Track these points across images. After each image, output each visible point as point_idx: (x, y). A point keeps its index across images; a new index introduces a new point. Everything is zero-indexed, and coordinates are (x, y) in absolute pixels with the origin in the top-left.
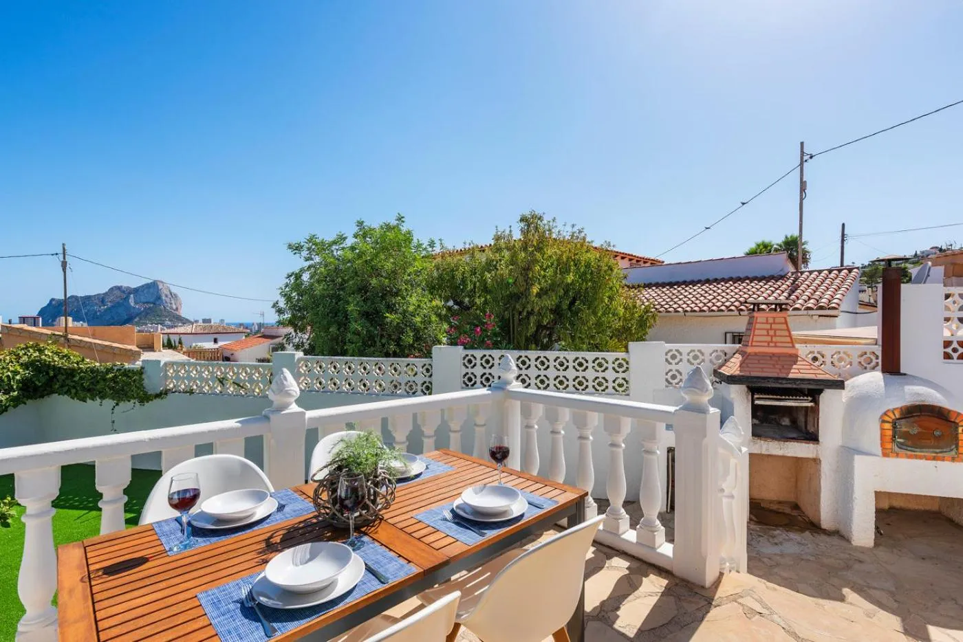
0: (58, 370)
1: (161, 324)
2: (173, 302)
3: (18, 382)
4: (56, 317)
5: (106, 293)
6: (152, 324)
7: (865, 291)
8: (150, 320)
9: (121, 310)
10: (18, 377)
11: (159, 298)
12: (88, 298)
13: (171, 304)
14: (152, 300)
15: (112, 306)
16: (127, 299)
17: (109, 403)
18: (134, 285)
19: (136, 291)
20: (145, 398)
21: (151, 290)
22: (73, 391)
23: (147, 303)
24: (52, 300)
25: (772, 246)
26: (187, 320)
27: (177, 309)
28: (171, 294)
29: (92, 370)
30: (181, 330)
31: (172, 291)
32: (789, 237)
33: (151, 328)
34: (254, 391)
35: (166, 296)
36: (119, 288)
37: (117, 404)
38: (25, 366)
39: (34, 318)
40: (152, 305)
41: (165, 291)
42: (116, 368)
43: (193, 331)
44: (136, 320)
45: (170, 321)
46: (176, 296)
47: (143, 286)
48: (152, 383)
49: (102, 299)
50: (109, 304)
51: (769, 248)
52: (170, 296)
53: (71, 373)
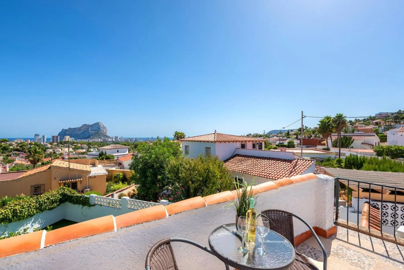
0: (68, 196)
1: (100, 138)
2: (104, 130)
3: (59, 200)
4: (64, 136)
5: (81, 127)
6: (97, 138)
7: (375, 135)
8: (97, 137)
9: (86, 133)
10: (59, 199)
11: (99, 128)
12: (75, 128)
13: (104, 131)
14: (97, 129)
15: (83, 132)
16: (88, 129)
17: (81, 206)
18: (91, 124)
19: (92, 126)
20: (90, 206)
21: (97, 125)
22: (72, 202)
23: (95, 130)
24: (63, 129)
25: (331, 118)
26: (109, 137)
27: (106, 132)
28: (104, 127)
29: (77, 196)
30: (106, 147)
31: (104, 126)
32: (338, 114)
33: (97, 140)
34: (117, 207)
35: (102, 128)
36: (86, 125)
37: (83, 207)
38: (60, 195)
39: (57, 136)
40: (97, 131)
41: (101, 126)
42: (83, 196)
43: (110, 148)
44: (91, 137)
45: (103, 137)
46: (105, 128)
47: (94, 124)
48: (92, 202)
49: (79, 129)
50: (82, 131)
51: (329, 119)
52: (103, 128)
53: (72, 197)
